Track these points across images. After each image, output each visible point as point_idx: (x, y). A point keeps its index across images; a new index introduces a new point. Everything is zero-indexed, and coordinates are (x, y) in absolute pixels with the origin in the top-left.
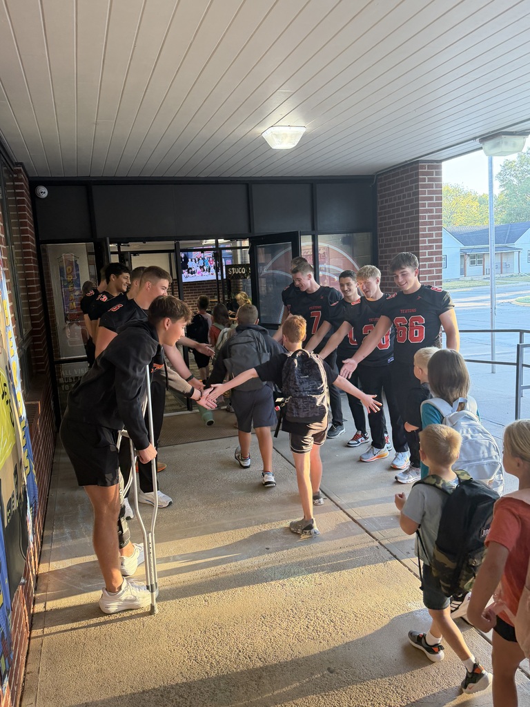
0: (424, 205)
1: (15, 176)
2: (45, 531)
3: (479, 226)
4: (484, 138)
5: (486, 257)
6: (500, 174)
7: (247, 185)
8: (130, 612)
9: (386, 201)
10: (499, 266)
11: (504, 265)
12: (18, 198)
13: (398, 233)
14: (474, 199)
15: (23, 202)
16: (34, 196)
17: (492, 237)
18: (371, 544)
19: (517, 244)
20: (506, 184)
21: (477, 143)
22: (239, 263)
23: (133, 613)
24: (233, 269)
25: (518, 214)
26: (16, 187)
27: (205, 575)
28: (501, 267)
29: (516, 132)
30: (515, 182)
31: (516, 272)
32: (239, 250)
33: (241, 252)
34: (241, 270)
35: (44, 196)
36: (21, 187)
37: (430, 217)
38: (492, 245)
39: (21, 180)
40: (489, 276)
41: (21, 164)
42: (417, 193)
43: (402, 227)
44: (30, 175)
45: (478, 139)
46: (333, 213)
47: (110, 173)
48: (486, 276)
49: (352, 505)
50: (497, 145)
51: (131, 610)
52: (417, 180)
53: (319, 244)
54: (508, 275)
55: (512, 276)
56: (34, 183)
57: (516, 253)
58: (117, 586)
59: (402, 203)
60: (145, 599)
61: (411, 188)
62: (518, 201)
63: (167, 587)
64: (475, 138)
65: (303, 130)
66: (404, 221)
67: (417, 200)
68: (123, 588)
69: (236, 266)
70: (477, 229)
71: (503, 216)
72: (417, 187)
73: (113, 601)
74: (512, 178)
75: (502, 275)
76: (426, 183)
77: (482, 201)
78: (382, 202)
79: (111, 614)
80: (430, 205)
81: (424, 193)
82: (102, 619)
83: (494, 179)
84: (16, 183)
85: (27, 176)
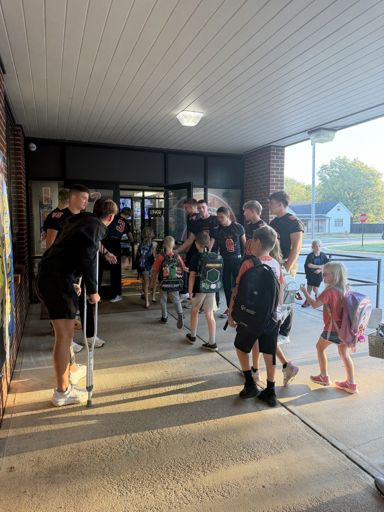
0: (273, 173)
1: (16, 133)
2: (18, 358)
3: (305, 203)
4: (311, 131)
5: (309, 222)
6: (319, 172)
7: (165, 153)
8: (73, 405)
9: (250, 170)
10: (317, 228)
11: (320, 227)
12: (16, 147)
13: (257, 190)
14: (303, 187)
15: (19, 150)
16: (27, 148)
17: (313, 209)
18: (234, 370)
19: (328, 215)
20: (323, 179)
21: (306, 135)
22: (157, 207)
23: (75, 406)
24: (153, 211)
25: (329, 197)
26: (15, 140)
27: (124, 386)
28: (319, 228)
29: (329, 128)
30: (328, 178)
31: (327, 231)
32: (157, 200)
33: (159, 201)
34: (158, 212)
35: (34, 149)
36: (19, 140)
37: (276, 181)
38: (313, 214)
39: (20, 136)
40: (311, 233)
41: (21, 126)
42: (269, 165)
43: (259, 186)
44: (26, 136)
45: (307, 132)
46: (217, 176)
47: (77, 138)
48: (308, 233)
49: (223, 350)
50: (318, 136)
51: (73, 404)
52: (270, 158)
53: (208, 194)
54: (322, 233)
55: (325, 234)
56: (28, 141)
57: (327, 220)
58: (64, 388)
59: (260, 171)
60: (83, 398)
61: (266, 162)
62: (330, 189)
63: (98, 392)
64: (305, 131)
65: (202, 115)
66: (260, 182)
67: (269, 169)
68: (68, 389)
69: (156, 209)
70: (304, 204)
71: (320, 197)
72: (269, 161)
73: (60, 398)
74: (326, 175)
75: (318, 233)
76: (275, 159)
77: (307, 188)
78: (248, 171)
79: (59, 407)
80: (277, 173)
81: (273, 165)
82: (53, 409)
83: (316, 174)
84: (16, 138)
85: (24, 135)
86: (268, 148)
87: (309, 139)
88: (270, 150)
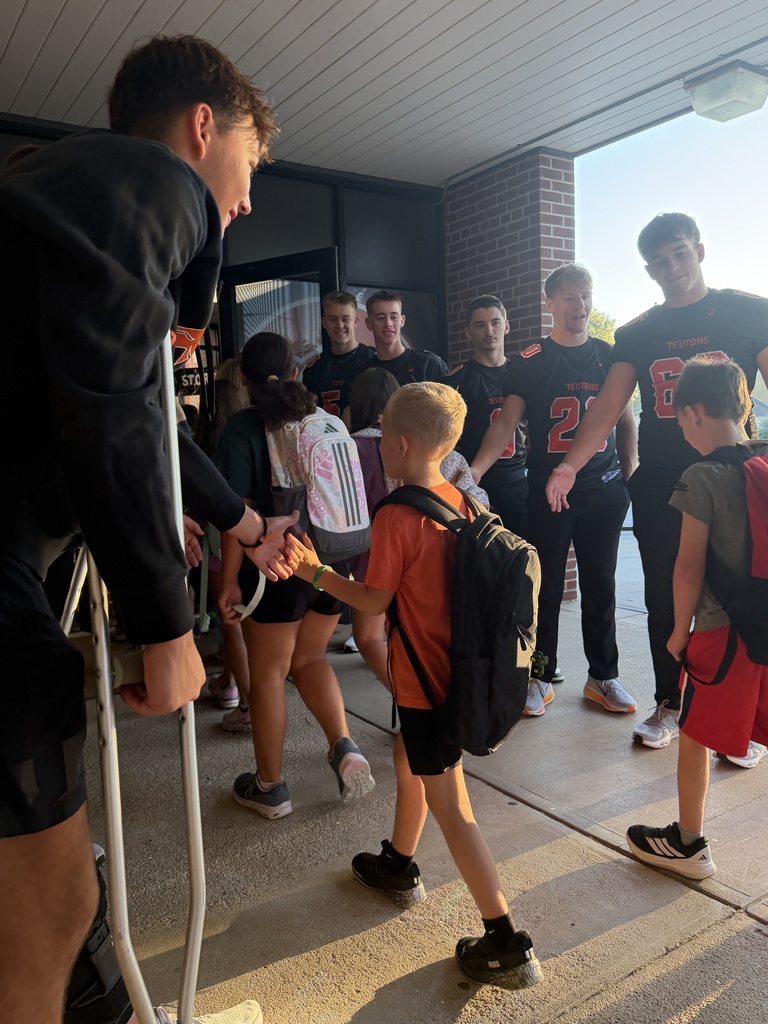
0: (548, 231)
4: (694, 80)
9: (465, 233)
59: (500, 232)
76: (551, 190)
78: (456, 237)
80: (556, 232)
81: (548, 209)
86: (529, 158)
87: (690, 109)
88: (537, 162)
